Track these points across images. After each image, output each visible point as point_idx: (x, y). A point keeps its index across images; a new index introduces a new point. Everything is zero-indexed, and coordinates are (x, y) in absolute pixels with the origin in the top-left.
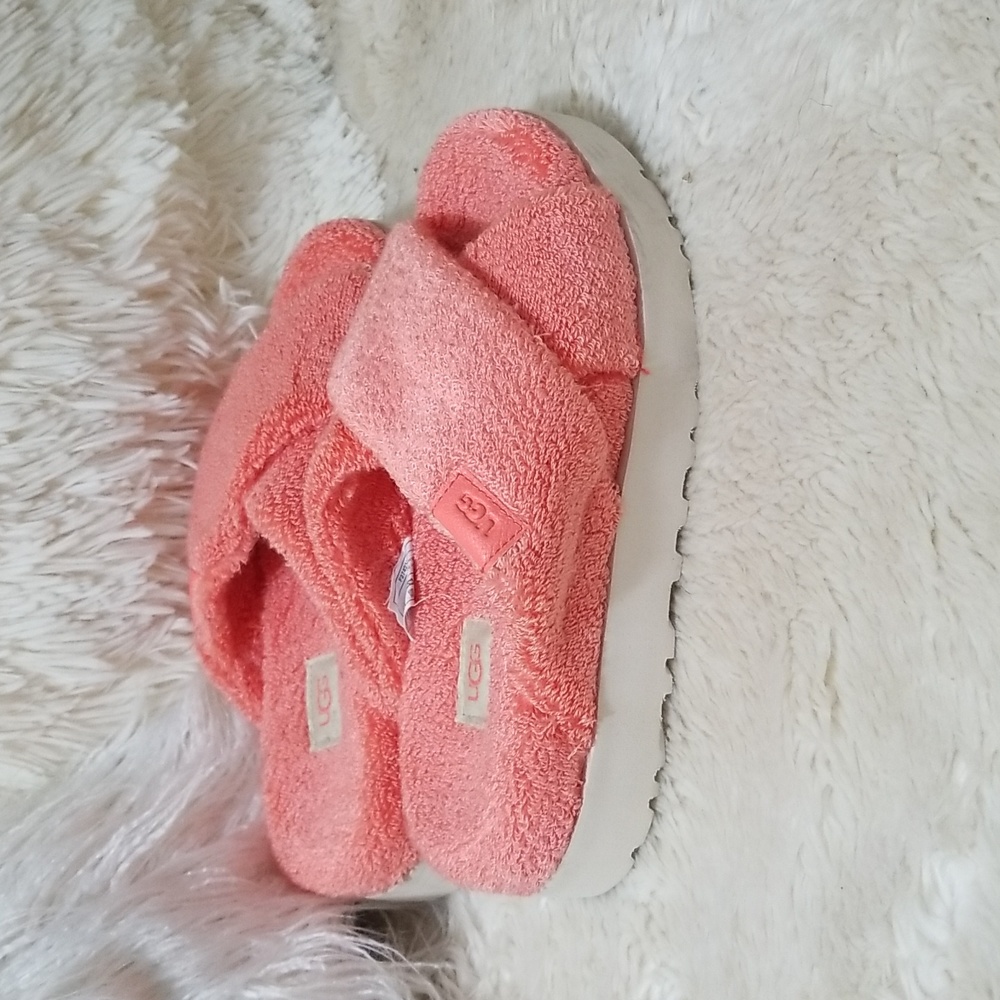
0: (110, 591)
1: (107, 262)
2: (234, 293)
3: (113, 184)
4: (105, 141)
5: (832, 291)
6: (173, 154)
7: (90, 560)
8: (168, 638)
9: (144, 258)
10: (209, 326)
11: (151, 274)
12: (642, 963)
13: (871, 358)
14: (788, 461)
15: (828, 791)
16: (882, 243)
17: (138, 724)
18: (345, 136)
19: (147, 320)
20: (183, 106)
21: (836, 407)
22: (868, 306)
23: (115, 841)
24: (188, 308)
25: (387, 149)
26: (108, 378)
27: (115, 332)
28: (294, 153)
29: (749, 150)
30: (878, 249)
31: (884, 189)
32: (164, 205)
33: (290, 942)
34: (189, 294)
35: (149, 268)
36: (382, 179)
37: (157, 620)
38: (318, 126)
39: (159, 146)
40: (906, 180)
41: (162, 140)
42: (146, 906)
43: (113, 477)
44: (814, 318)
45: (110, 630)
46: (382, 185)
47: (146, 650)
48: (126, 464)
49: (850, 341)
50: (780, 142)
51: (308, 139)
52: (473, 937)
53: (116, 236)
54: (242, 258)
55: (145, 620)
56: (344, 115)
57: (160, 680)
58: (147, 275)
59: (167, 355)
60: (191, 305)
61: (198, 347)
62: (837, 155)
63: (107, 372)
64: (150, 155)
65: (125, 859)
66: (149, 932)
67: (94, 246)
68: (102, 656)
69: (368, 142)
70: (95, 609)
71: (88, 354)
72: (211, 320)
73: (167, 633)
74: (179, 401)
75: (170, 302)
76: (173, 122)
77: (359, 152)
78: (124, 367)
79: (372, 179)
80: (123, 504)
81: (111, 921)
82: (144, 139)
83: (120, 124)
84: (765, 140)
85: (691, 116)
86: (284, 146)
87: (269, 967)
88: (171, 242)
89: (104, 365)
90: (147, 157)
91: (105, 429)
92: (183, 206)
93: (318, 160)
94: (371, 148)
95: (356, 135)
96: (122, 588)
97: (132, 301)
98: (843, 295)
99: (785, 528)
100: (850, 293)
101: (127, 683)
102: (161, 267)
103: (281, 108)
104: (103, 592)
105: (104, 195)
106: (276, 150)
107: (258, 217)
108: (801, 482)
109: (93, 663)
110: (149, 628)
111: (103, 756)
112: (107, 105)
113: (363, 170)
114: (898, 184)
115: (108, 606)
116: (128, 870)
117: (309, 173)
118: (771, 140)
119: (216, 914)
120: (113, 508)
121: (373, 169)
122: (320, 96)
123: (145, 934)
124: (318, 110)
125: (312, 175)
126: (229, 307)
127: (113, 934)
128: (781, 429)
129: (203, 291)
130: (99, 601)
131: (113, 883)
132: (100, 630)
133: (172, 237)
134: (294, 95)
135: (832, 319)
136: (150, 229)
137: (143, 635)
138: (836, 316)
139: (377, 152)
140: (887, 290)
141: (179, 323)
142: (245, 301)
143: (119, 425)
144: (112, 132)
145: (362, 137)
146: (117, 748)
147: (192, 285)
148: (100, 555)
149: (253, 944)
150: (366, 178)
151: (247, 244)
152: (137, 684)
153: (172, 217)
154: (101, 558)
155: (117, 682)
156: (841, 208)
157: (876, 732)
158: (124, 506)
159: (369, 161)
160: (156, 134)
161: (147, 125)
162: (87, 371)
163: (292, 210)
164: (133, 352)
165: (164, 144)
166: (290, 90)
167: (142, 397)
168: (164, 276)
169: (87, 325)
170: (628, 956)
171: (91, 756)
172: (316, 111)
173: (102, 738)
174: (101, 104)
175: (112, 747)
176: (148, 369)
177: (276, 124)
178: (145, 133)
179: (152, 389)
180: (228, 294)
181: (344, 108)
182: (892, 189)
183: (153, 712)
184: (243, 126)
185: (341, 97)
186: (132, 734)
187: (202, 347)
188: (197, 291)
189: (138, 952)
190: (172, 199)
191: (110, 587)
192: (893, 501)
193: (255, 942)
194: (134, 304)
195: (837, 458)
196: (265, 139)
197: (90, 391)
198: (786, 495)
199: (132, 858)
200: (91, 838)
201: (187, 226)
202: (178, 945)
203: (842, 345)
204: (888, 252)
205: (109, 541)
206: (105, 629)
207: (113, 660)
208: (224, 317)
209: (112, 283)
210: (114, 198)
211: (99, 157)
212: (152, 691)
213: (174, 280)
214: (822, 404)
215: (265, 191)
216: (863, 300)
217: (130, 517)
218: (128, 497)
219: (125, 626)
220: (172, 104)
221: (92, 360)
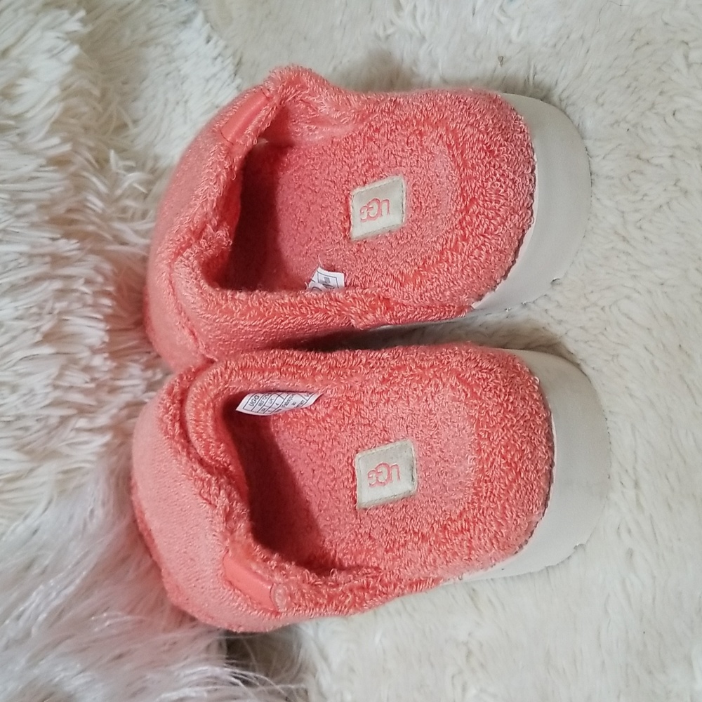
0: (25, 398)
1: (22, 135)
2: (121, 163)
3: (25, 74)
4: (19, 40)
5: (627, 155)
6: (74, 51)
7: (7, 373)
8: (73, 434)
9: (51, 133)
10: (102, 188)
11: (56, 145)
12: (464, 689)
13: (665, 208)
14: (592, 292)
15: (630, 553)
16: (674, 114)
17: (50, 503)
18: (208, 41)
19: (54, 181)
20: (82, 13)
21: (634, 247)
22: (661, 166)
23: (35, 598)
24: (85, 174)
25: (242, 53)
26: (22, 228)
27: (27, 192)
28: (168, 55)
29: (555, 45)
30: (670, 119)
31: (677, 70)
32: (67, 92)
33: (178, 675)
34: (86, 163)
35: (55, 140)
36: (237, 76)
37: (64, 420)
38: (185, 35)
39: (62, 44)
40: (696, 63)
41: (66, 40)
42: (62, 648)
43: (24, 305)
44: (613, 178)
45: (26, 429)
46: (238, 81)
47: (55, 444)
48: (34, 295)
49: (645, 195)
50: (582, 38)
51: (179, 44)
52: (321, 665)
53: (29, 115)
54: (126, 137)
55: (54, 421)
56: (208, 25)
57: (66, 468)
58: (52, 147)
59: (69, 211)
60: (88, 171)
61: (95, 205)
62: (635, 45)
63: (22, 223)
64: (55, 52)
65: (43, 611)
66: (65, 669)
67: (12, 122)
68: (21, 449)
69: (226, 47)
70: (13, 413)
71: (5, 208)
72: (104, 184)
73: (72, 430)
74: (78, 244)
75: (72, 169)
76: (73, 25)
77: (219, 55)
78: (35, 219)
79: (230, 76)
80: (34, 326)
81: (34, 661)
82: (51, 39)
83: (32, 27)
84: (568, 37)
85: (503, 19)
86: (160, 49)
87: (163, 696)
88: (72, 121)
89: (19, 217)
90: (53, 53)
91: (19, 267)
92: (80, 93)
93: (186, 61)
94: (229, 51)
95: (217, 42)
96: (34, 395)
97: (41, 166)
98: (638, 157)
99: (591, 346)
100: (645, 155)
101: (41, 470)
102: (64, 141)
103: (156, 20)
104: (18, 399)
105: (19, 82)
106: (154, 52)
107: (140, 104)
108: (603, 309)
109: (13, 455)
110: (57, 427)
111: (21, 528)
112: (21, 11)
113: (223, 69)
114: (689, 66)
115: (23, 411)
116: (46, 619)
117: (179, 71)
118: (574, 36)
119: (117, 652)
120: (25, 331)
121: (231, 68)
122: (186, 12)
123: (62, 670)
124: (186, 22)
125: (182, 73)
126: (117, 174)
127: (36, 671)
128: (587, 267)
129: (97, 161)
130: (16, 406)
131: (34, 631)
132: (17, 429)
133: (73, 117)
134: (167, 10)
135: (629, 177)
136: (56, 109)
137: (52, 433)
138: (633, 176)
139: (234, 55)
140: (678, 153)
141: (79, 186)
142: (130, 169)
143: (31, 263)
144: (25, 33)
145: (222, 43)
146: (32, 522)
147: (89, 156)
148: (15, 368)
149: (148, 677)
150: (225, 75)
151: (130, 124)
152: (48, 472)
153: (73, 101)
154: (15, 371)
155: (32, 470)
156: (636, 88)
157: (670, 508)
158: (34, 328)
159: (228, 61)
160: (60, 35)
161: (53, 28)
162: (5, 221)
163: (167, 100)
164: (42, 207)
165: (68, 42)
166: (164, 6)
167: (50, 242)
168: (67, 148)
169: (6, 185)
170: (453, 684)
171: (12, 528)
172: (184, 23)
173: (20, 514)
174: (16, 11)
175: (29, 521)
176: (56, 221)
177: (154, 32)
178: (51, 35)
179: (59, 236)
180: (117, 165)
181: (207, 20)
182: (684, 70)
183: (62, 492)
184: (128, 33)
185: (205, 12)
186: (45, 510)
187: (97, 204)
188: (93, 161)
189: (56, 685)
190: (74, 87)
191: (25, 395)
192: (685, 323)
193: (149, 676)
194: (42, 169)
195: (635, 289)
196: (145, 44)
197: (8, 238)
198: (591, 319)
199: (49, 609)
200: (15, 595)
201: (85, 109)
202: (88, 679)
203: (638, 197)
204: (680, 121)
205: (22, 357)
206: (21, 429)
207: (29, 453)
208: (115, 182)
209: (26, 152)
210: (27, 86)
211: (15, 53)
212: (61, 476)
213: (75, 151)
214: (622, 246)
215: (146, 83)
216: (656, 161)
217: (38, 337)
218: (37, 320)
219: (38, 426)
220: (72, 13)
221: (10, 213)
